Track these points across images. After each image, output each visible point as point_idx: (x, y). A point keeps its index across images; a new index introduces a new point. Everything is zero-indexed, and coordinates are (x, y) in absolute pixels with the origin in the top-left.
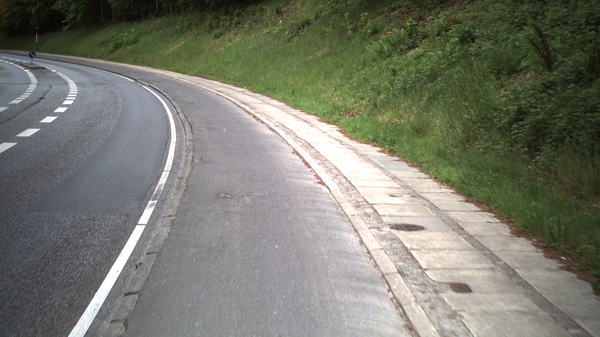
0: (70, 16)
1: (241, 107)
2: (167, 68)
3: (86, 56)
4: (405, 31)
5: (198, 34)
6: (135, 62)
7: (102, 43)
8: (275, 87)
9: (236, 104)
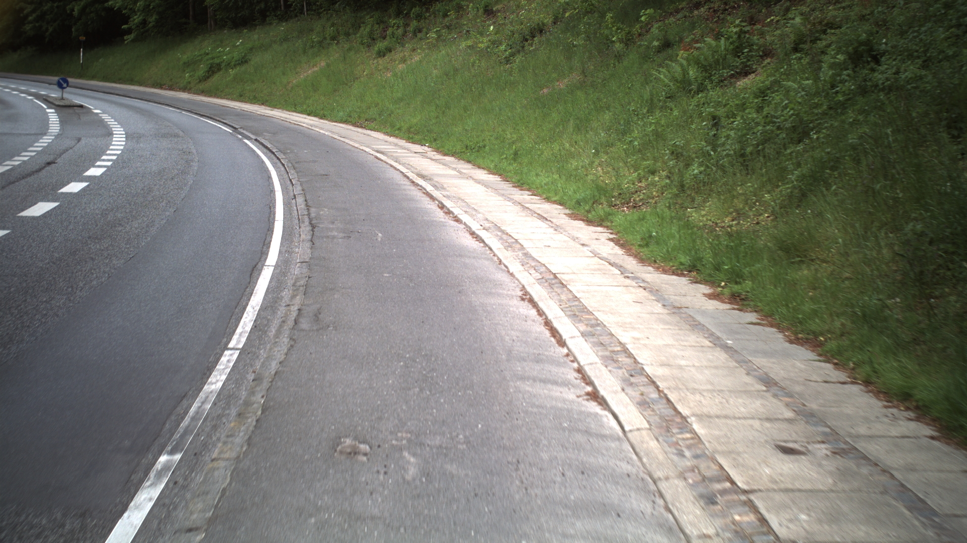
0: (137, 19)
1: (417, 185)
2: (295, 107)
3: (161, 87)
4: (728, 44)
5: (350, 50)
6: (241, 98)
7: (187, 64)
8: (481, 144)
9: (408, 178)
